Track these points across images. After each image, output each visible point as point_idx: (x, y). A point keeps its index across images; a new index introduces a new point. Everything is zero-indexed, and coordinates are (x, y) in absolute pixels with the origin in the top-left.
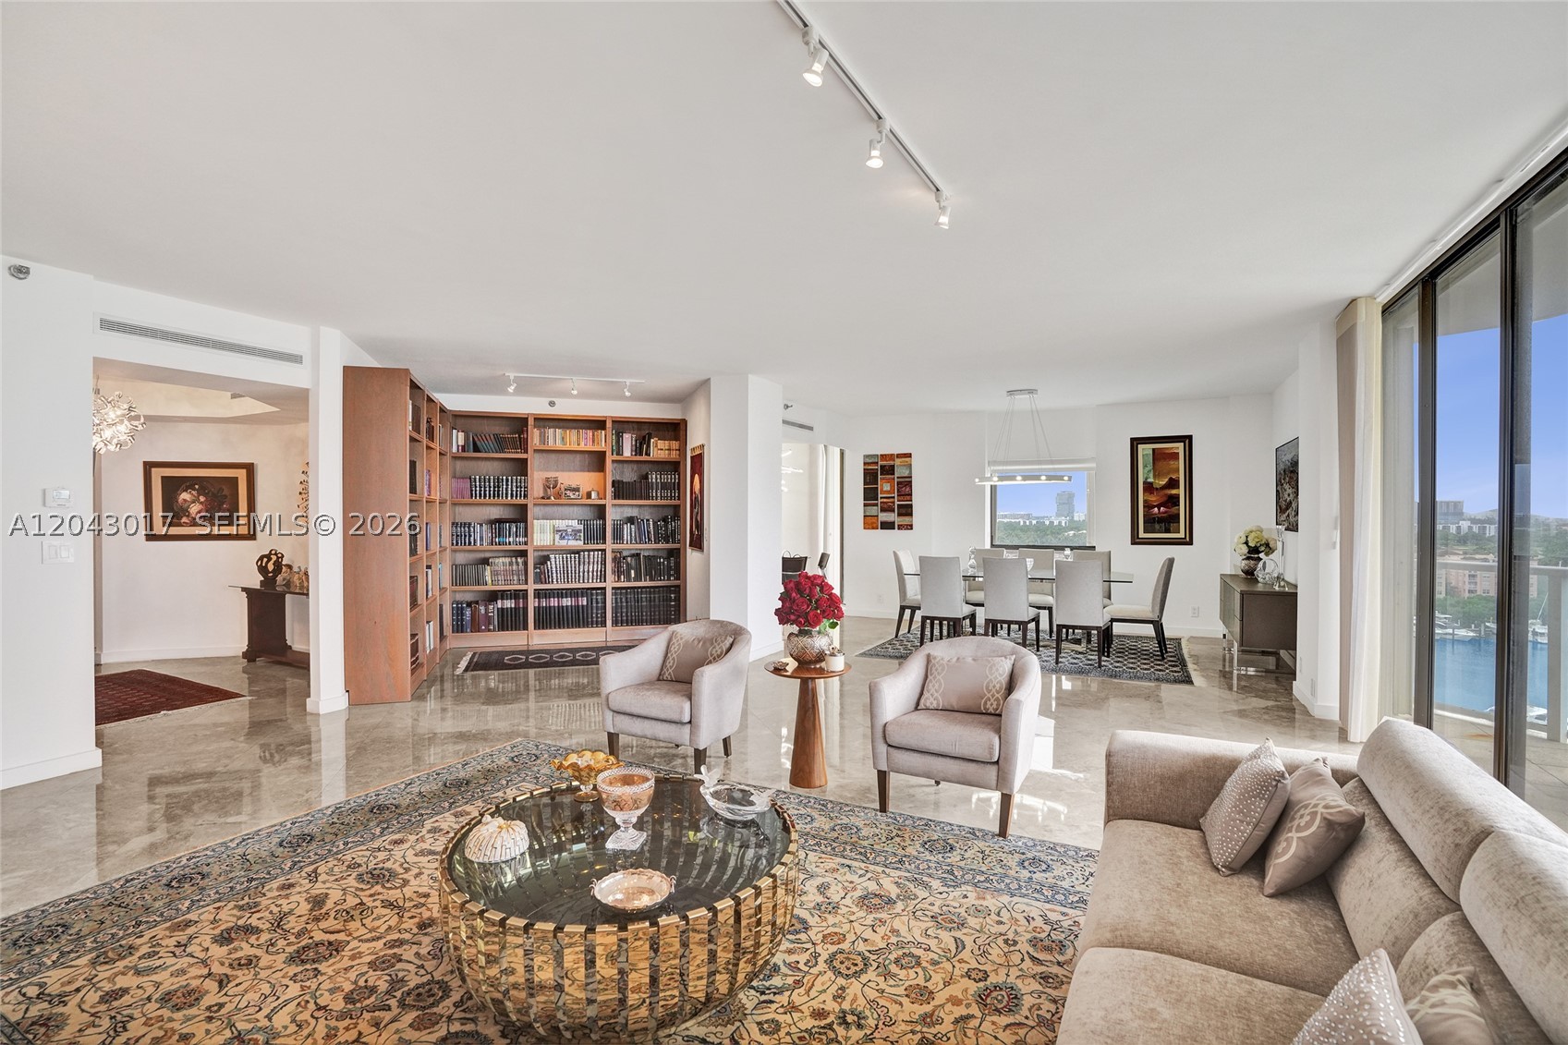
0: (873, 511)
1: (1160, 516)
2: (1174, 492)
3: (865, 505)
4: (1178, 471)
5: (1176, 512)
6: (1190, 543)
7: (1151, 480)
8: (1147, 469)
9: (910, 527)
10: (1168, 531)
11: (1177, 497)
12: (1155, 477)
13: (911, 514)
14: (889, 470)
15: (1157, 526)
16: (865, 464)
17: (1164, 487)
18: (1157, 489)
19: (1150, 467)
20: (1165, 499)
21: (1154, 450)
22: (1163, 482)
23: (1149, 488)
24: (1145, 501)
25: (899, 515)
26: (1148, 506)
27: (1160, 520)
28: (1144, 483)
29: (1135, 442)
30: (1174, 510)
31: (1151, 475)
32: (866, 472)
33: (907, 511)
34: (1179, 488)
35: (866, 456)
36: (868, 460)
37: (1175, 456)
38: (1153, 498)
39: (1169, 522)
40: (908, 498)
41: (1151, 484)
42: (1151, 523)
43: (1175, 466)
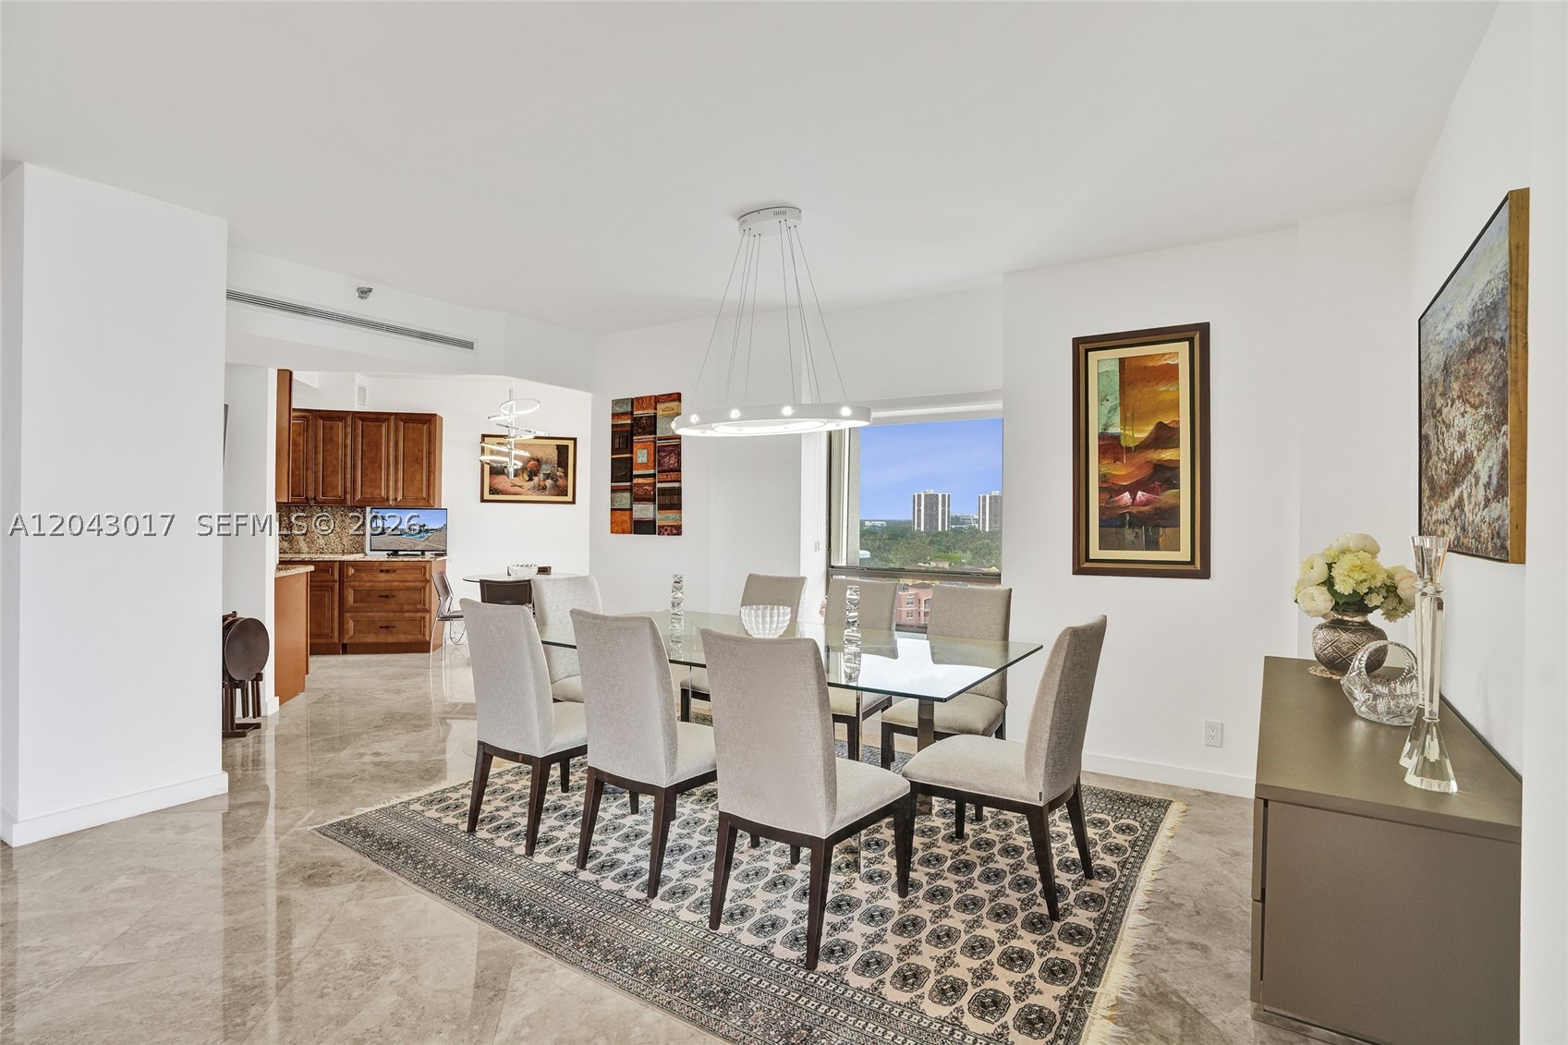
0: (625, 499)
1: (1135, 510)
2: (1167, 455)
3: (614, 490)
4: (1175, 406)
5: (1171, 501)
6: (1205, 573)
7: (1115, 429)
8: (1108, 405)
9: (677, 530)
10: (1152, 545)
11: (1173, 467)
12: (1124, 421)
13: (677, 506)
14: (650, 425)
15: (1129, 534)
16: (614, 415)
17: (1145, 446)
18: (1129, 449)
19: (1114, 400)
20: (1147, 472)
21: (1122, 361)
22: (1143, 433)
23: (1111, 446)
24: (1103, 478)
25: (662, 507)
26: (1109, 488)
27: (1137, 521)
28: (1102, 437)
29: (1084, 347)
30: (1166, 497)
31: (1117, 418)
32: (616, 430)
33: (672, 500)
34: (1178, 446)
35: (616, 403)
36: (619, 410)
37: (1170, 373)
38: (1122, 471)
39: (1156, 523)
40: (673, 475)
41: (1116, 438)
42: (1114, 523)
43: (1167, 397)
